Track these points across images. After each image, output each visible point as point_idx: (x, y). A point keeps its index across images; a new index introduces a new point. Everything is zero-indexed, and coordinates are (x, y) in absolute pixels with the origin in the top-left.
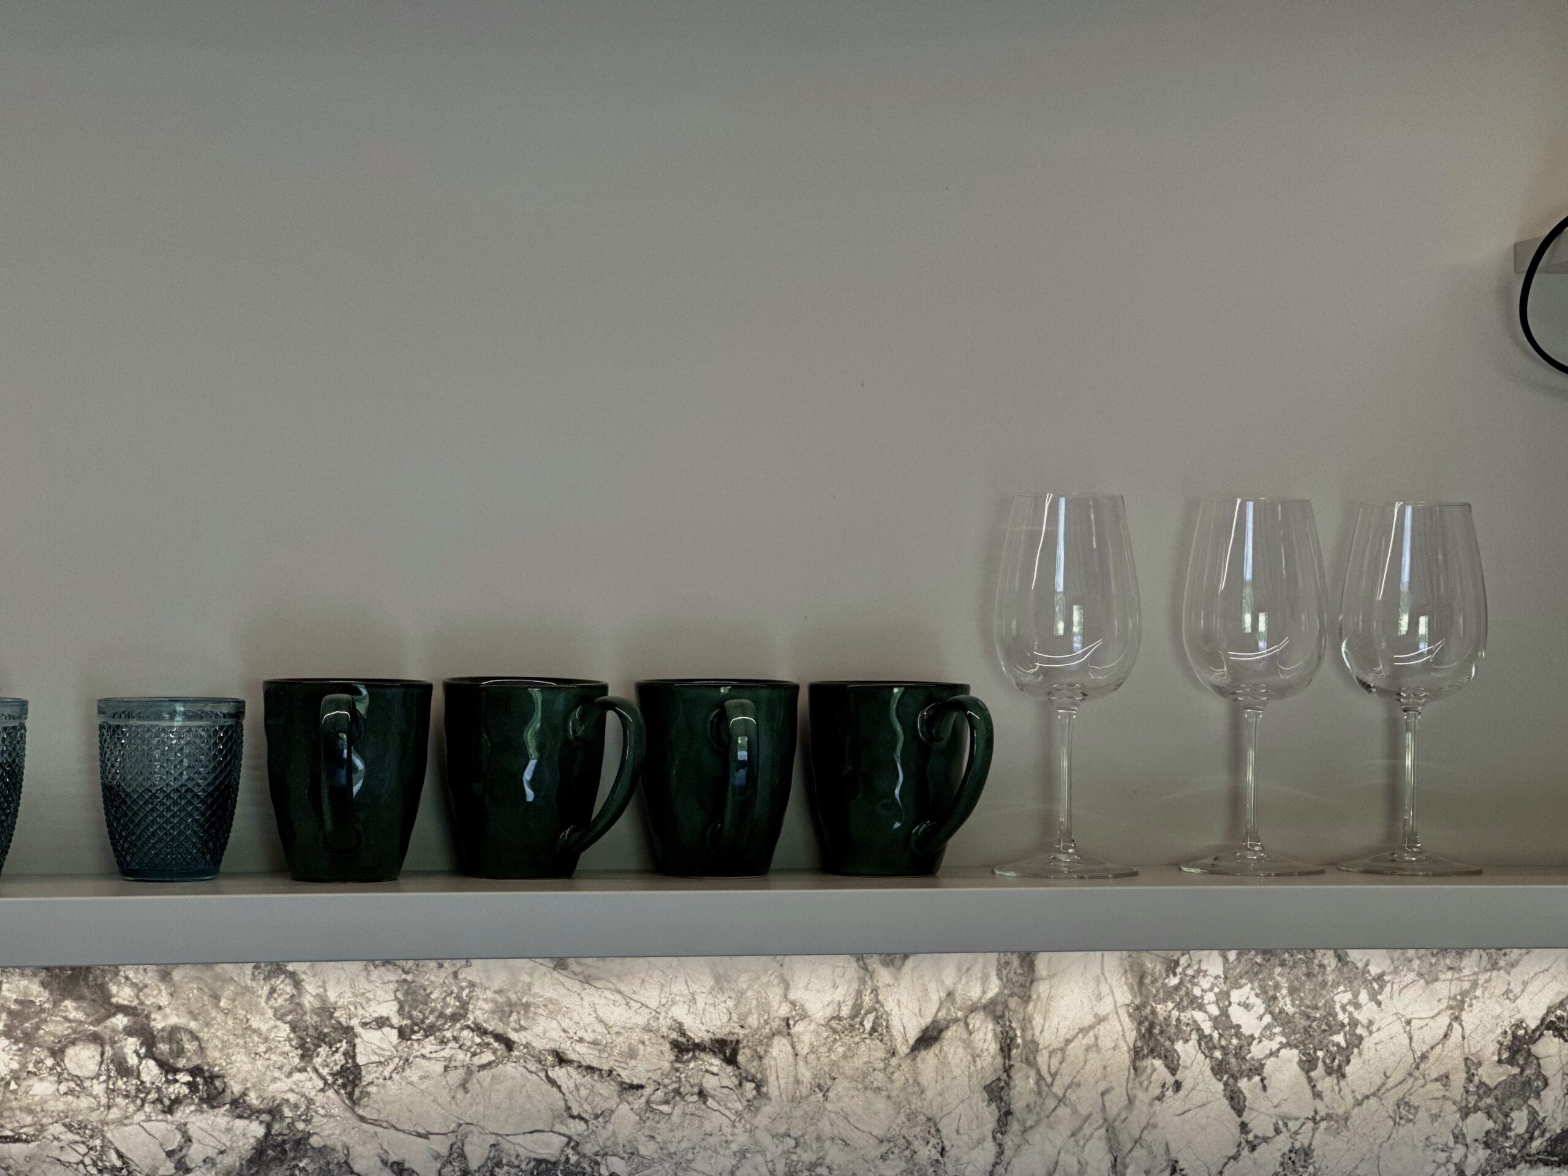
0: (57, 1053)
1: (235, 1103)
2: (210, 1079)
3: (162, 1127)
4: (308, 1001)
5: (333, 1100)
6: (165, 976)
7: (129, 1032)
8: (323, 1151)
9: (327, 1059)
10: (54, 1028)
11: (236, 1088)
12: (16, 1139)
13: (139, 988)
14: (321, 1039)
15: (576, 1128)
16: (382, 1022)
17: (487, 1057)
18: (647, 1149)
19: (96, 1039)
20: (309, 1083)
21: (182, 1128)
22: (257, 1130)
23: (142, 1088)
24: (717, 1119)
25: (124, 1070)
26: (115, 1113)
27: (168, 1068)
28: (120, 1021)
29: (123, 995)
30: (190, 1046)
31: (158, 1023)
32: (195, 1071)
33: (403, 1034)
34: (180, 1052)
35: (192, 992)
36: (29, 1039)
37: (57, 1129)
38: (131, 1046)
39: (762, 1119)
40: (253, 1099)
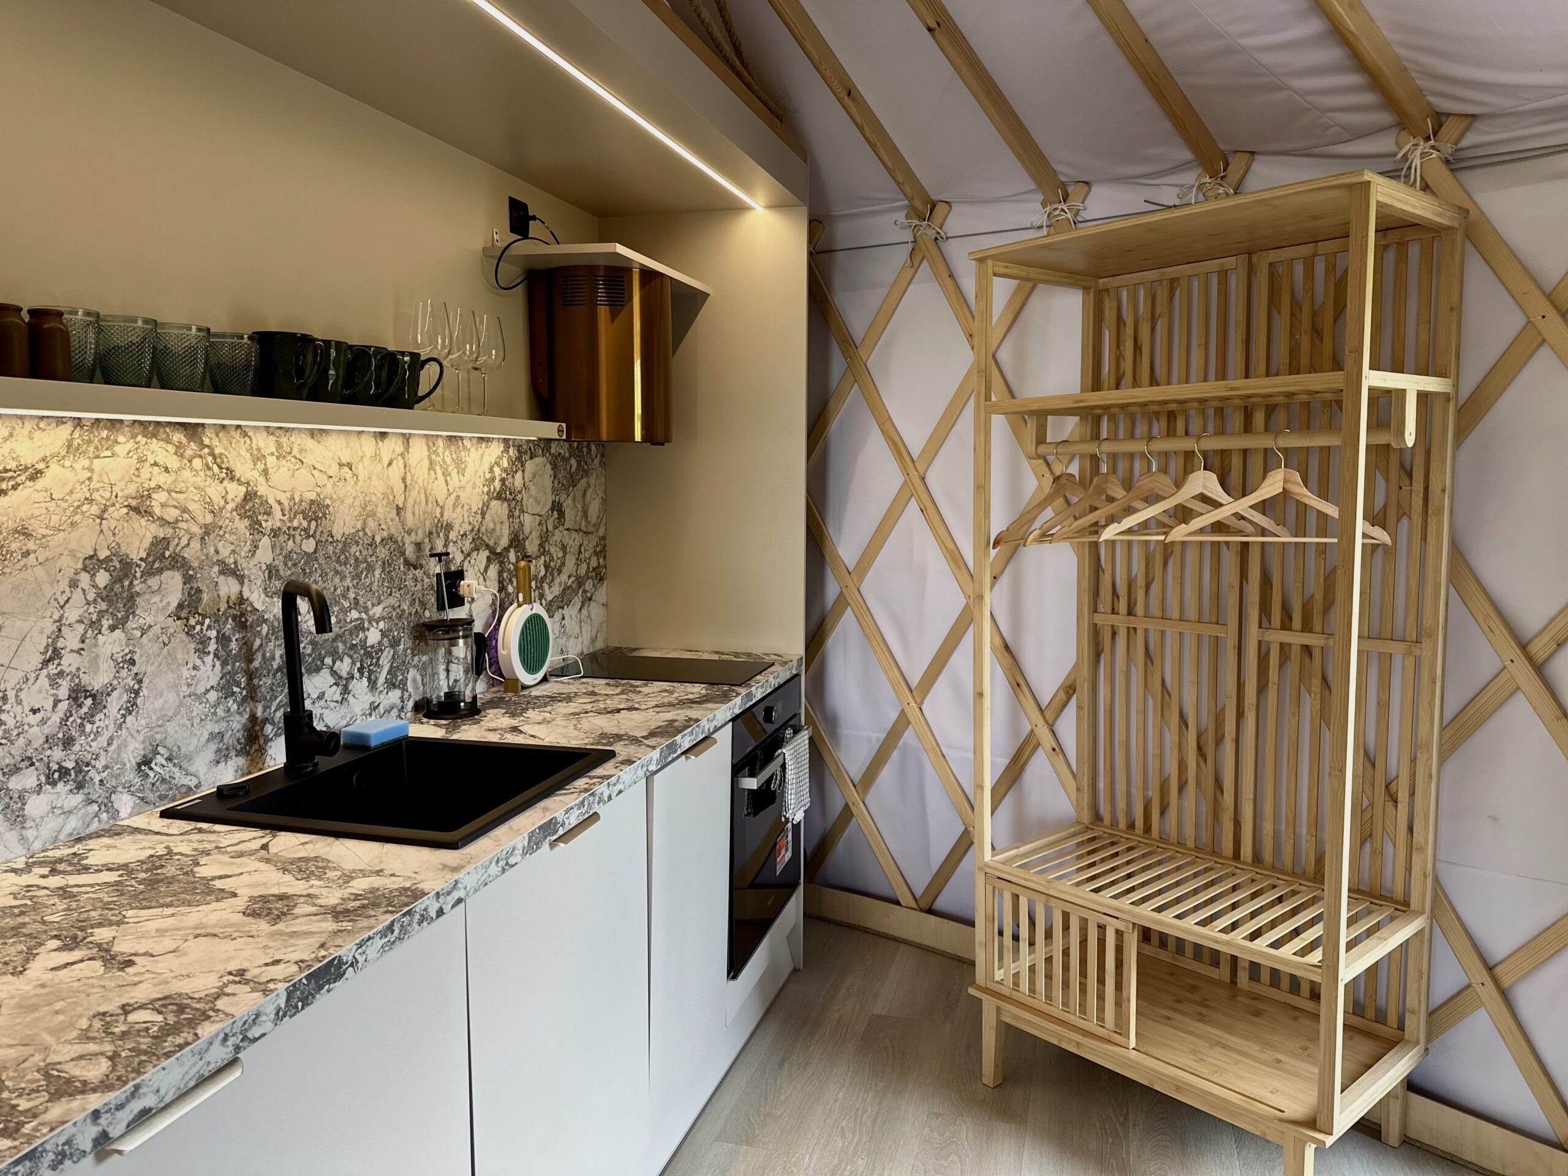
0: (190, 461)
1: (238, 480)
2: (232, 471)
3: (220, 488)
4: (254, 446)
5: (262, 480)
6: (217, 435)
7: (209, 454)
8: (261, 497)
9: (260, 466)
10: (189, 452)
11: (238, 476)
12: (181, 492)
13: (211, 439)
14: (258, 459)
15: (318, 490)
16: (272, 454)
17: (297, 467)
18: (335, 497)
19: (200, 456)
20: (256, 474)
21: (225, 488)
22: (243, 489)
23: (214, 475)
24: (349, 488)
25: (209, 468)
26: (207, 483)
27: (220, 468)
28: (206, 450)
29: (207, 441)
30: (225, 460)
31: (217, 451)
32: (227, 469)
33: (278, 458)
34: (223, 462)
35: (224, 441)
36: (182, 456)
37: (192, 489)
38: (210, 459)
39: (358, 488)
40: (242, 479)
